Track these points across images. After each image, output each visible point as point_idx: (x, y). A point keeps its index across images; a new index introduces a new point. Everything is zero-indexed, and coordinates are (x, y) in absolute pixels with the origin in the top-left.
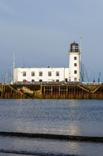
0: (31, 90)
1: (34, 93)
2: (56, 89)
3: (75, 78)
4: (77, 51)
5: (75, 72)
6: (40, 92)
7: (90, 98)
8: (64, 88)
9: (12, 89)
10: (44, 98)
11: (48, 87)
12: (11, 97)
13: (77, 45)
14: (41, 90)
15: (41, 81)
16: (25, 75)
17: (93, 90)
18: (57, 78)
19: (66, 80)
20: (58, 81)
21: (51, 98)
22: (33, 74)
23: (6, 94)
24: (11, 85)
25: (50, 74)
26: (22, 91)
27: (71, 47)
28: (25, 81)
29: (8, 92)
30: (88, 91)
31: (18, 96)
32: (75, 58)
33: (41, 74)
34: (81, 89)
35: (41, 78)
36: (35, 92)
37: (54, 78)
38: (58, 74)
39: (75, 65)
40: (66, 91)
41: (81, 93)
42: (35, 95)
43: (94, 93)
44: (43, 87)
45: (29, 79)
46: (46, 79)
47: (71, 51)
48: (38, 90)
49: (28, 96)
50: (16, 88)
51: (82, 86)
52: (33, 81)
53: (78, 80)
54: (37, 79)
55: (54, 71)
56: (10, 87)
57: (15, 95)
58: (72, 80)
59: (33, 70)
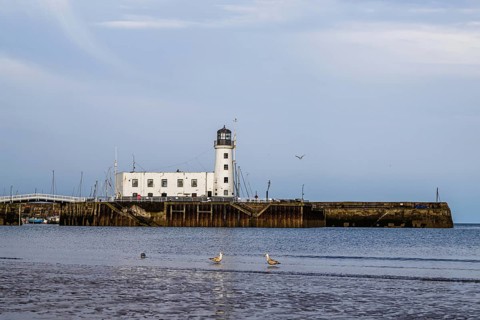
0: (147, 211)
1: (152, 218)
2: (191, 210)
3: (226, 192)
4: (228, 142)
5: (226, 180)
6: (163, 215)
7: (252, 225)
8: (206, 207)
9: (113, 209)
10: (170, 225)
11: (178, 206)
12: (112, 223)
13: (229, 132)
14: (165, 211)
15: (164, 195)
16: (135, 184)
17: (258, 212)
18: (192, 190)
19: (210, 193)
20: (194, 195)
21: (184, 225)
22: (150, 184)
23: (103, 219)
24: (112, 203)
25: (180, 183)
26: (131, 213)
27: (219, 136)
28: (135, 195)
29: (106, 215)
30: (249, 214)
31: (124, 223)
32: (226, 156)
33: (164, 183)
34: (237, 210)
35: (164, 190)
36: (155, 215)
37: (188, 190)
38: (194, 184)
39: (226, 167)
40: (209, 214)
41: (236, 218)
42: (154, 220)
43: (260, 217)
44: (169, 206)
45: (143, 191)
46: (173, 191)
47: (219, 144)
48: (159, 211)
49: (141, 222)
50: (120, 208)
51: (238, 204)
52: (150, 195)
53: (230, 195)
54: (157, 191)
55: (188, 178)
56: (110, 206)
57: (119, 220)
58: (221, 194)
59: (149, 176)
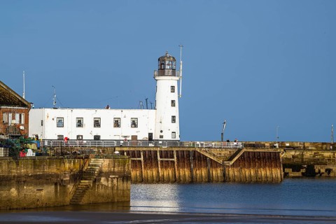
2: (150, 157)
3: (173, 134)
5: (173, 119)
7: (224, 175)
17: (230, 159)
18: (133, 132)
20: (134, 137)
22: (80, 123)
28: (61, 138)
30: (220, 162)
32: (173, 89)
39: (173, 103)
40: (173, 162)
41: (205, 167)
43: (233, 166)
45: (71, 132)
53: (178, 138)
